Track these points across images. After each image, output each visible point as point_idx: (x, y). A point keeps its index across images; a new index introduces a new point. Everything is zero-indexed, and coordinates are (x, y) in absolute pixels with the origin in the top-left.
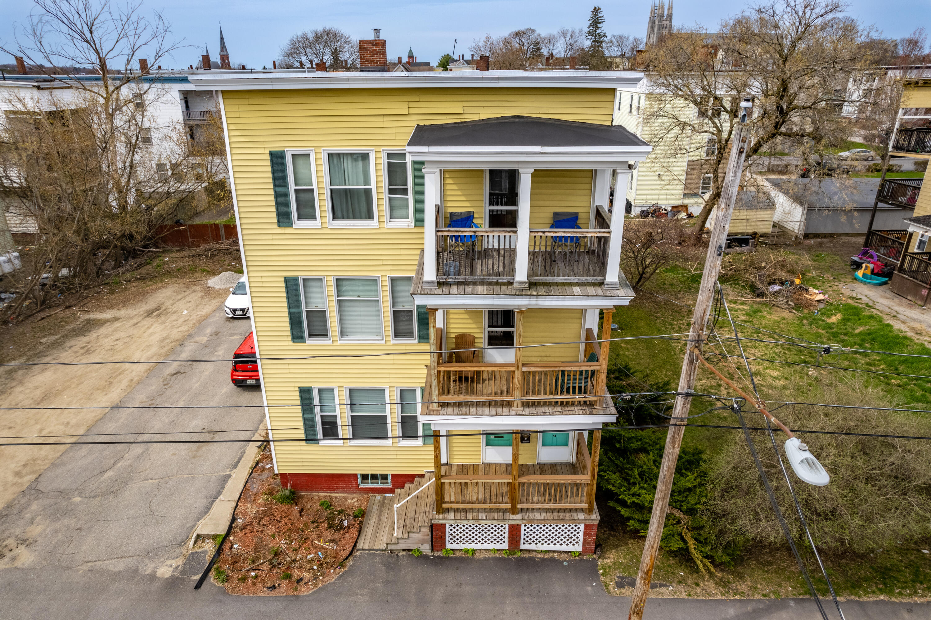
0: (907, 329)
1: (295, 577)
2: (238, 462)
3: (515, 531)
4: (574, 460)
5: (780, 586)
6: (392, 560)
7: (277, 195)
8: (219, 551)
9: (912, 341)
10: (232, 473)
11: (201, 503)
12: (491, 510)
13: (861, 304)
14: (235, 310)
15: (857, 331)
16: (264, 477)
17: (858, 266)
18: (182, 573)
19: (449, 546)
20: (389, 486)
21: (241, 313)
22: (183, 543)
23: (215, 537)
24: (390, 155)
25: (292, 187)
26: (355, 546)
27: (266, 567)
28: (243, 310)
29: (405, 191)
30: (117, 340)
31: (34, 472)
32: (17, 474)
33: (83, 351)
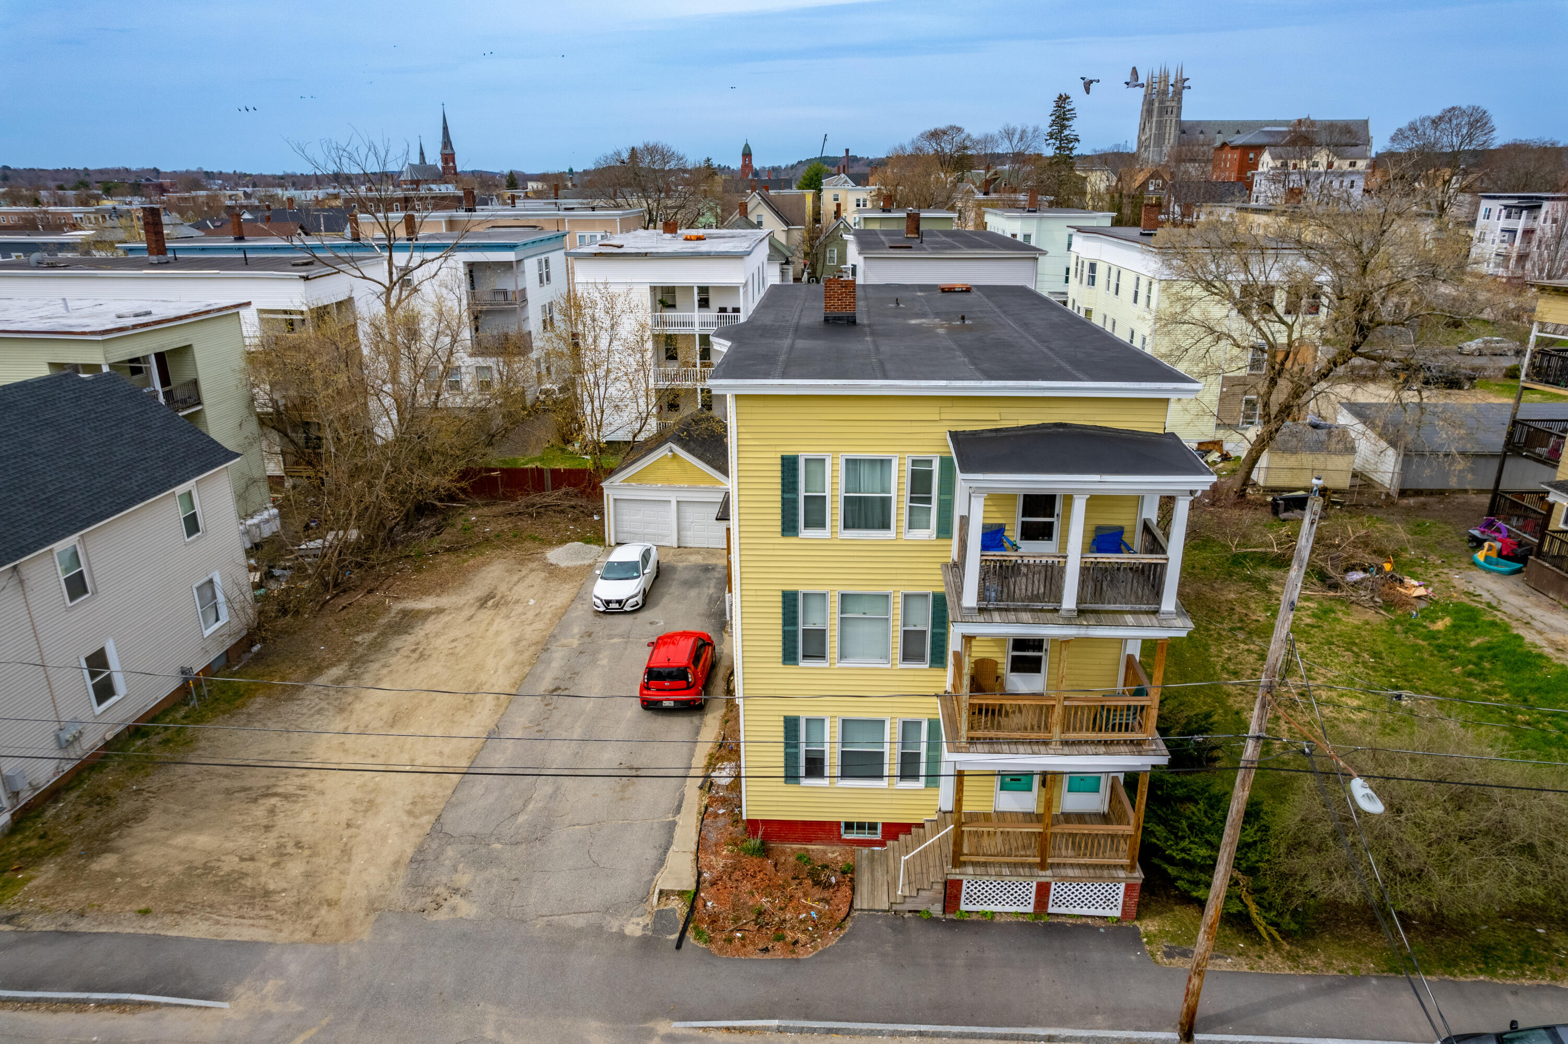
0: (1544, 643)
1: (789, 939)
2: (679, 807)
3: (1043, 891)
4: (1106, 809)
5: (1360, 962)
6: (898, 922)
7: (784, 501)
8: (692, 909)
9: (1548, 660)
10: (677, 818)
11: (652, 855)
12: (1015, 865)
13: (1481, 603)
14: (608, 602)
15: (1473, 644)
16: (719, 824)
17: (1478, 543)
18: (654, 931)
19: (963, 907)
20: (878, 837)
21: (617, 606)
22: (645, 899)
23: (681, 894)
24: (914, 462)
25: (802, 493)
26: (851, 906)
27: (751, 927)
28: (619, 602)
29: (928, 500)
30: (453, 641)
31: (429, 812)
32: (410, 813)
33: (415, 655)
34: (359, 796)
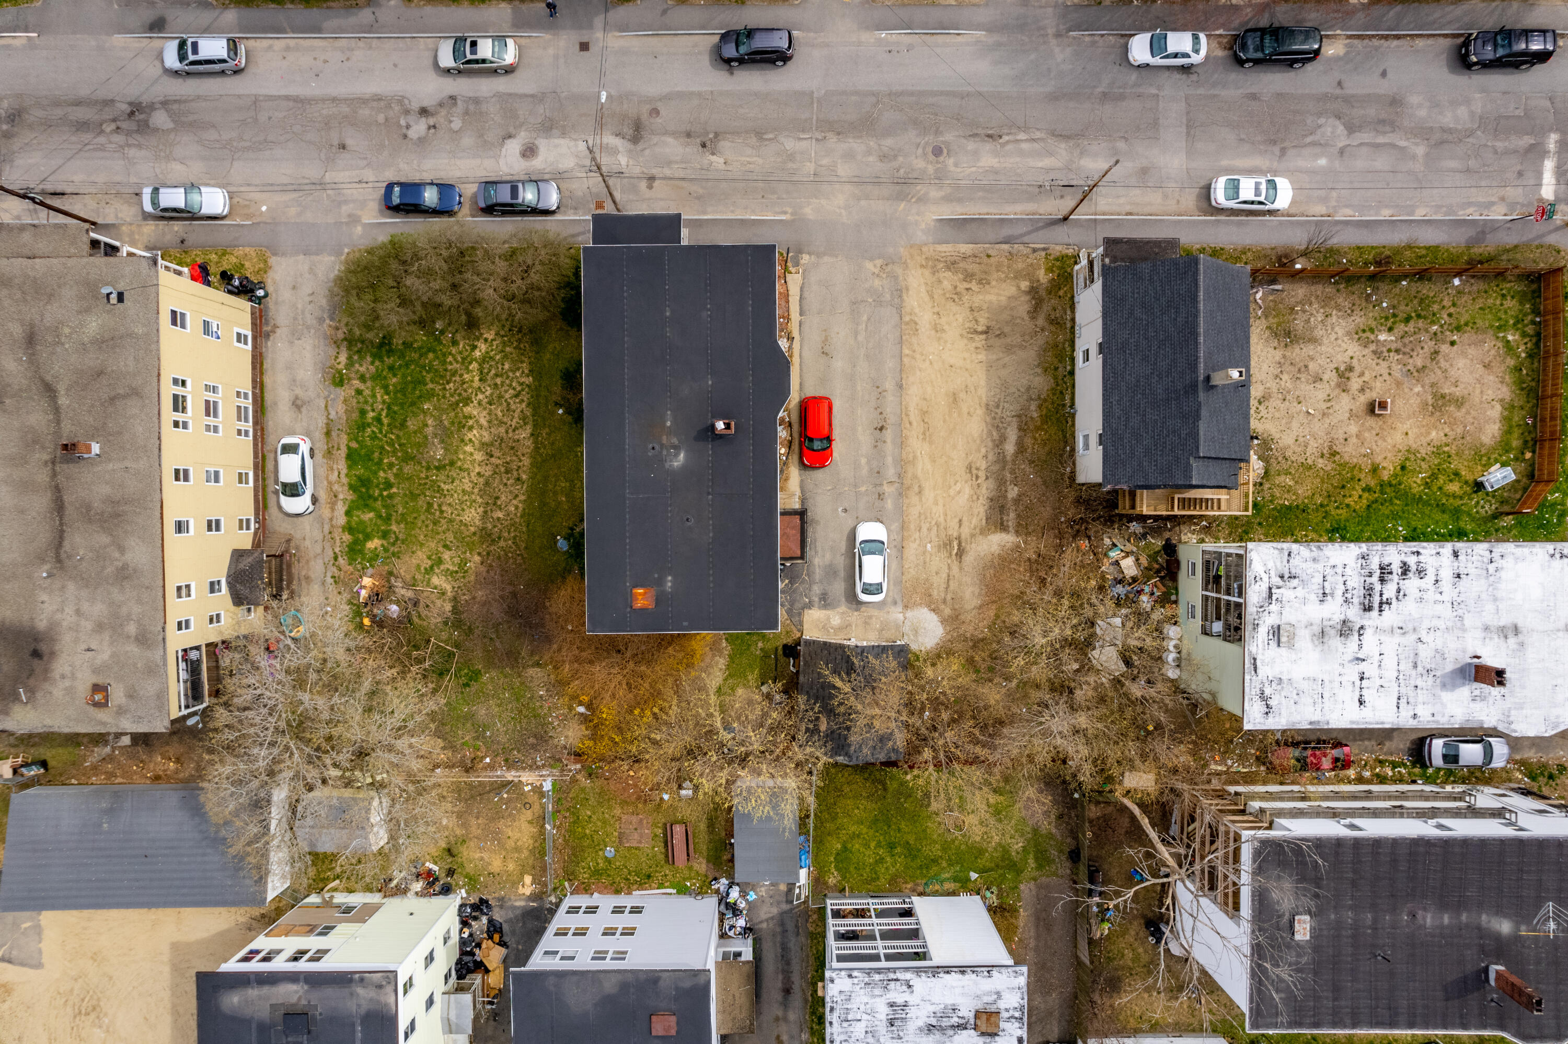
9: (349, 485)
22: (804, 271)
23: (791, 273)
30: (959, 492)
31: (907, 323)
32: (916, 323)
33: (974, 472)
34: (943, 335)
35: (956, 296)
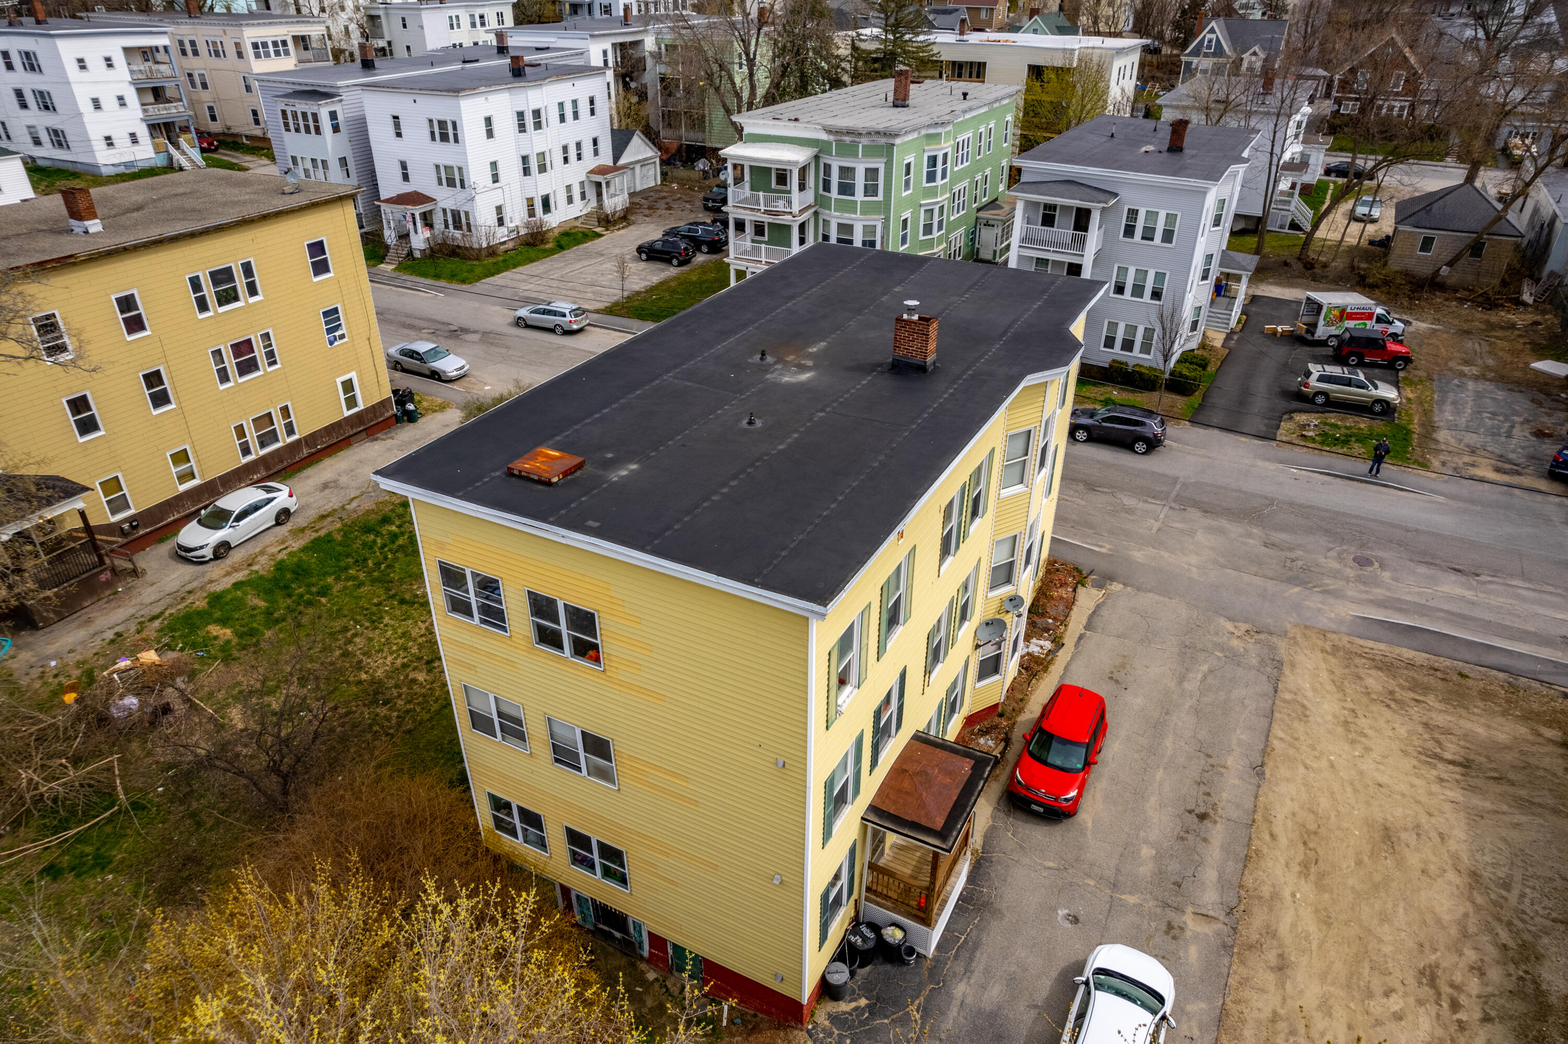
10: (1083, 631)
31: (1287, 701)
32: (1305, 708)
34: (1363, 740)
35: (1391, 700)
